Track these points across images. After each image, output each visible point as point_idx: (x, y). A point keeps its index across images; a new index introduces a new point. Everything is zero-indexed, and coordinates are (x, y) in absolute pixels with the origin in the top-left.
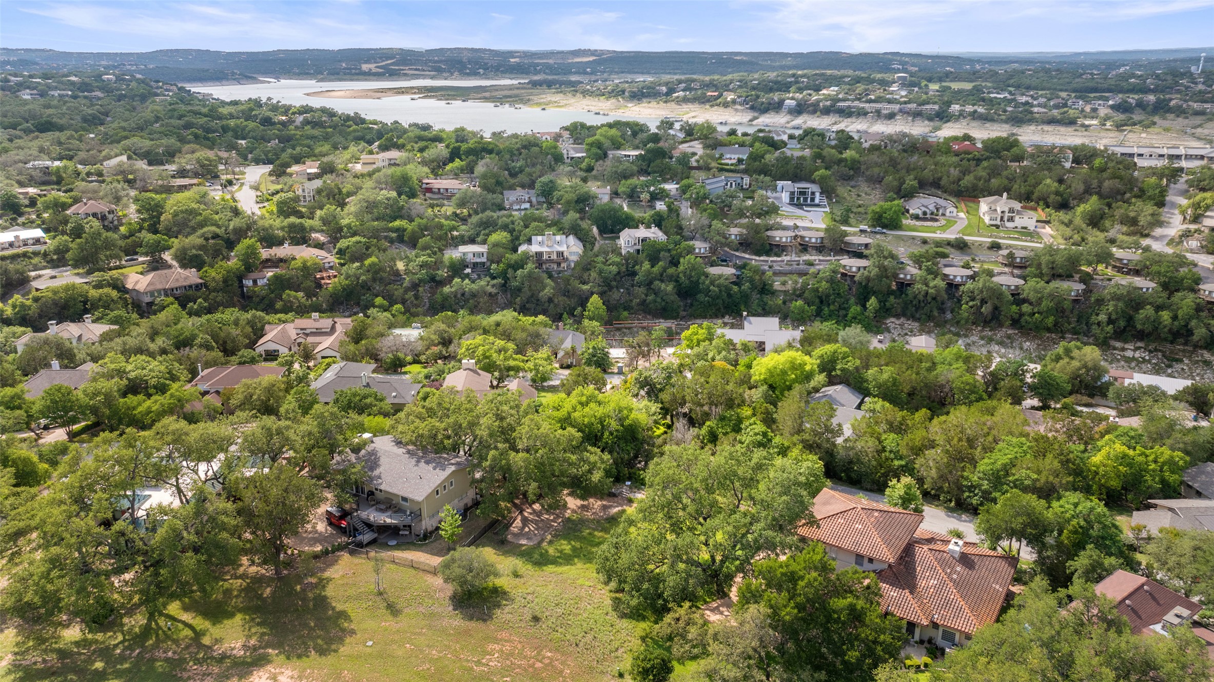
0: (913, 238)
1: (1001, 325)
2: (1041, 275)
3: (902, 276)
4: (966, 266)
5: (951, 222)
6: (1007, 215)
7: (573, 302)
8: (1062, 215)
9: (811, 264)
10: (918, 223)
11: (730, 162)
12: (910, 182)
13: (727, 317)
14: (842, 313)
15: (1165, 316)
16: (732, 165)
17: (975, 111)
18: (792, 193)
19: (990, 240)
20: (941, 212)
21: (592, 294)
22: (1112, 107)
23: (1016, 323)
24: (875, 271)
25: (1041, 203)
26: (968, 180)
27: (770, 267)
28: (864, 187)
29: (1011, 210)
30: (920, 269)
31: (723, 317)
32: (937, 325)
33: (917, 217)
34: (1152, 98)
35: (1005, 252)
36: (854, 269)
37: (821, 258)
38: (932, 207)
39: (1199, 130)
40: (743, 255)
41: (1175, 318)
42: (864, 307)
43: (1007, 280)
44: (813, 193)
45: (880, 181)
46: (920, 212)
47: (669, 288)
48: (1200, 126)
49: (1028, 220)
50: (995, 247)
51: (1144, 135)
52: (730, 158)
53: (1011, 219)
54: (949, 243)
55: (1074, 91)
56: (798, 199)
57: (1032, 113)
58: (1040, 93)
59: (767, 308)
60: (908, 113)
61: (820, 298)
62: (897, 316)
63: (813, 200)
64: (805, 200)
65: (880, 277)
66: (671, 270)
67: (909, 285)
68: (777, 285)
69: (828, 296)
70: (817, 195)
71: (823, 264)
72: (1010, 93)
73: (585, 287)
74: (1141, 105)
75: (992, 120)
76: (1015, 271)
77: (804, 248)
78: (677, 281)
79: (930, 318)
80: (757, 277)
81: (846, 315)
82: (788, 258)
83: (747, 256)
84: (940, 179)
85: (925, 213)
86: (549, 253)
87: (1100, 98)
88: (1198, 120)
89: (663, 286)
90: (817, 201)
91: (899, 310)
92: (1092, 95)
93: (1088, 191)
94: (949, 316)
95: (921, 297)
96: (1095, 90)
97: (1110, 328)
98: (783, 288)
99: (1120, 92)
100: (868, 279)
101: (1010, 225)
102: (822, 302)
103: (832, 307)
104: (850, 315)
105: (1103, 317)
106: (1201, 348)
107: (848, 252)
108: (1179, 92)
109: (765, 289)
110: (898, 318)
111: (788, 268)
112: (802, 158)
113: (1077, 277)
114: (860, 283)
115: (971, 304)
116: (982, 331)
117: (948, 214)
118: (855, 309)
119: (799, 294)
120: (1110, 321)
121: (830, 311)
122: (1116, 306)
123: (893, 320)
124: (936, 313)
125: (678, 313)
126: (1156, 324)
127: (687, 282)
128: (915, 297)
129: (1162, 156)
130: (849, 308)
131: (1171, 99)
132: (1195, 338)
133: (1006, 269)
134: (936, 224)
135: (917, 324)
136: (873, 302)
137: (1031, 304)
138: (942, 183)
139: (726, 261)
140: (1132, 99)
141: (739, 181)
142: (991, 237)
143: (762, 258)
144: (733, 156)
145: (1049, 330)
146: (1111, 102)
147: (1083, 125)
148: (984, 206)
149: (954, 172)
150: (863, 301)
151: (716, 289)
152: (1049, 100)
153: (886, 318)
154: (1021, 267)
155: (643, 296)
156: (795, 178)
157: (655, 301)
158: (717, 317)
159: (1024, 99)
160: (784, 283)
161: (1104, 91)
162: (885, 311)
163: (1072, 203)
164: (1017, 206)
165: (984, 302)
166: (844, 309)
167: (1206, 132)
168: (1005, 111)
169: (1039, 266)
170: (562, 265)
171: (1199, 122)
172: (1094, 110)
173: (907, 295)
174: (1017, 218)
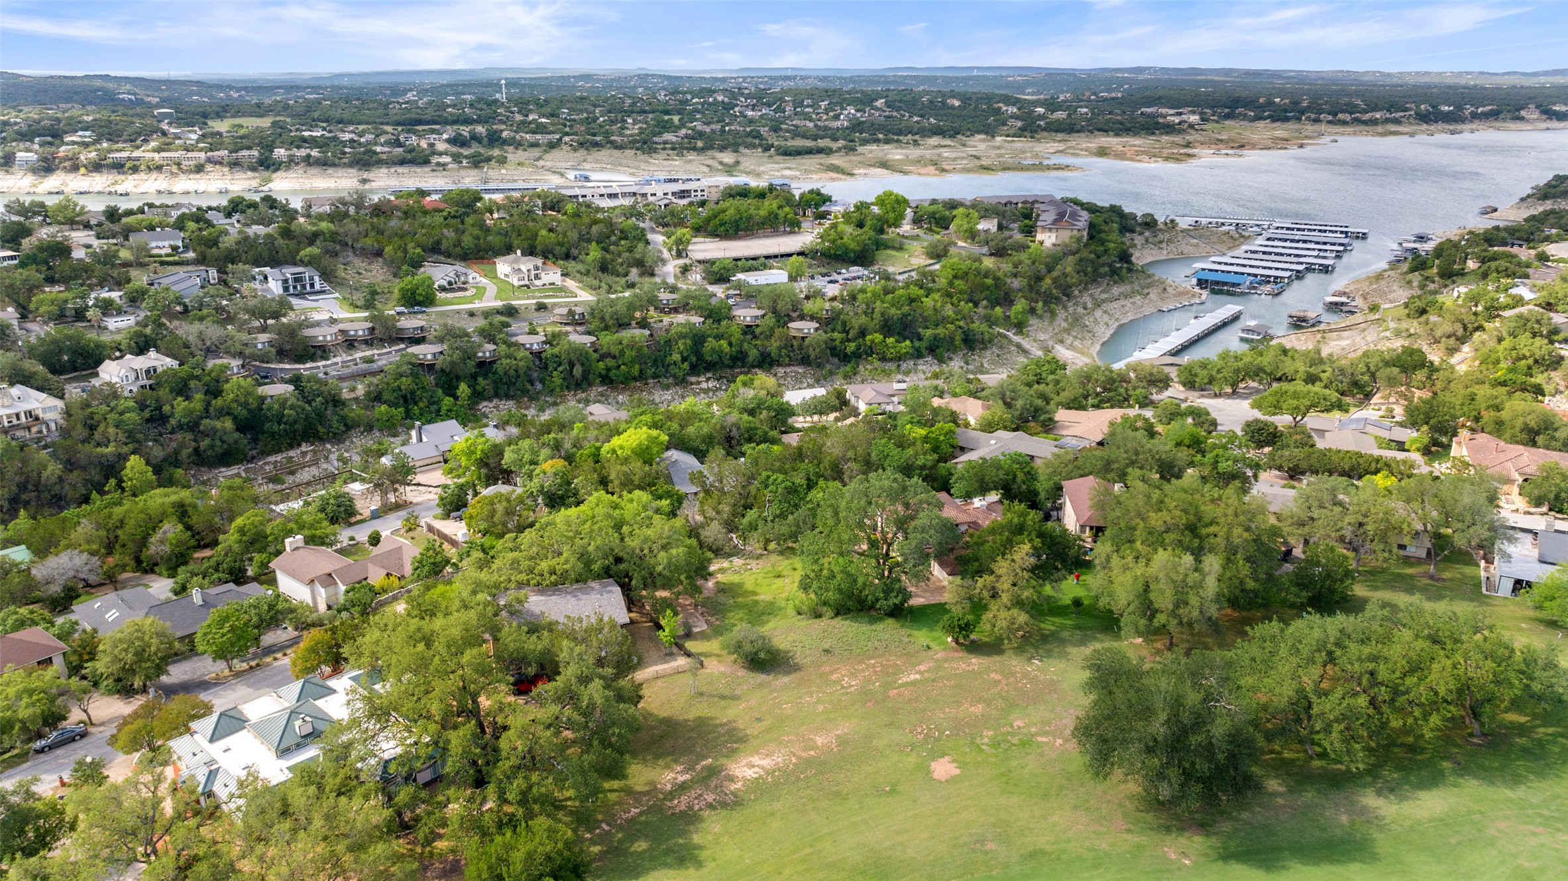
0: (458, 312)
1: (590, 385)
2: (607, 328)
3: (480, 354)
4: (533, 332)
5: (481, 292)
6: (533, 272)
7: (95, 474)
8: (571, 265)
9: (370, 361)
10: (450, 295)
11: (163, 252)
12: (414, 251)
13: (304, 444)
14: (434, 408)
15: (724, 343)
16: (167, 255)
17: (309, 156)
18: (285, 281)
19: (534, 301)
20: (463, 279)
21: (124, 458)
22: (448, 141)
23: (607, 380)
24: (457, 355)
25: (550, 256)
26: (467, 241)
27: (326, 374)
28: (359, 263)
29: (537, 268)
30: (495, 344)
31: (299, 445)
32: (531, 399)
33: (443, 289)
34: (480, 129)
35: (564, 311)
36: (429, 357)
37: (376, 352)
38: (452, 274)
39: (541, 163)
40: (281, 366)
41: (730, 344)
42: (456, 398)
43: (580, 339)
44: (311, 278)
45: (379, 253)
46: (445, 283)
47: (228, 424)
48: (540, 158)
49: (552, 275)
50: (541, 307)
51: (503, 171)
52: (161, 246)
53: (537, 277)
54: (499, 312)
55: (399, 124)
56: (295, 287)
57: (375, 153)
58: (361, 127)
59: (349, 422)
60: (221, 163)
61: (405, 398)
62: (490, 399)
63: (312, 285)
64: (304, 287)
65: (463, 360)
66: (219, 402)
67: (494, 362)
68: (346, 395)
69: (413, 393)
70: (317, 279)
71: (387, 357)
72: (324, 129)
73: (110, 449)
74: (475, 137)
75: (334, 165)
76: (578, 328)
77: (350, 343)
78: (229, 414)
79: (525, 392)
80: (323, 388)
81: (439, 410)
82: (338, 359)
83: (287, 366)
84: (439, 242)
85: (450, 283)
86: (9, 416)
87: (433, 131)
88: (536, 152)
89: (218, 424)
90: (317, 287)
91: (492, 392)
92: (420, 128)
93: (585, 239)
94: (539, 387)
95: (512, 373)
96: (420, 122)
97: (686, 365)
98: (353, 395)
99: (446, 122)
100: (453, 363)
101: (537, 282)
102: (406, 401)
103: (421, 405)
104: (444, 408)
105: (676, 357)
106: (754, 367)
107: (402, 340)
108: (502, 122)
109: (336, 401)
110: (491, 401)
111: (346, 371)
112: (268, 236)
113: (633, 323)
114: (443, 371)
115: (560, 369)
116: (575, 395)
117: (471, 281)
118: (448, 401)
119: (376, 397)
120: (684, 360)
121: (421, 409)
122: (685, 344)
123: (485, 404)
124: (529, 386)
125: (245, 455)
126: (719, 352)
127: (245, 412)
128: (505, 373)
129: (602, 195)
130: (440, 401)
131: (502, 131)
132: (751, 359)
133: (569, 328)
134: (467, 293)
135: (512, 403)
136: (463, 389)
137: (614, 357)
138: (443, 247)
139: (266, 377)
140: (465, 131)
141: (204, 275)
142: (528, 298)
143: (308, 365)
144: (161, 244)
145: (635, 379)
146: (445, 136)
147: (438, 164)
148: (503, 267)
149: (450, 234)
150: (451, 391)
151: (291, 412)
152: (377, 136)
153: (478, 403)
154: (580, 324)
155: (193, 444)
156: (275, 262)
157: (212, 447)
158: (291, 447)
159: (347, 136)
160: (353, 389)
161: (428, 123)
162: (478, 396)
163: (574, 252)
164: (539, 262)
165: (572, 365)
166: (434, 403)
167: (549, 164)
168: (345, 153)
169: (602, 319)
170: (34, 430)
171: (538, 155)
172: (432, 145)
173: (495, 373)
174: (543, 275)
